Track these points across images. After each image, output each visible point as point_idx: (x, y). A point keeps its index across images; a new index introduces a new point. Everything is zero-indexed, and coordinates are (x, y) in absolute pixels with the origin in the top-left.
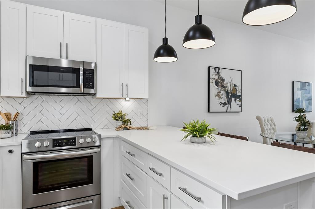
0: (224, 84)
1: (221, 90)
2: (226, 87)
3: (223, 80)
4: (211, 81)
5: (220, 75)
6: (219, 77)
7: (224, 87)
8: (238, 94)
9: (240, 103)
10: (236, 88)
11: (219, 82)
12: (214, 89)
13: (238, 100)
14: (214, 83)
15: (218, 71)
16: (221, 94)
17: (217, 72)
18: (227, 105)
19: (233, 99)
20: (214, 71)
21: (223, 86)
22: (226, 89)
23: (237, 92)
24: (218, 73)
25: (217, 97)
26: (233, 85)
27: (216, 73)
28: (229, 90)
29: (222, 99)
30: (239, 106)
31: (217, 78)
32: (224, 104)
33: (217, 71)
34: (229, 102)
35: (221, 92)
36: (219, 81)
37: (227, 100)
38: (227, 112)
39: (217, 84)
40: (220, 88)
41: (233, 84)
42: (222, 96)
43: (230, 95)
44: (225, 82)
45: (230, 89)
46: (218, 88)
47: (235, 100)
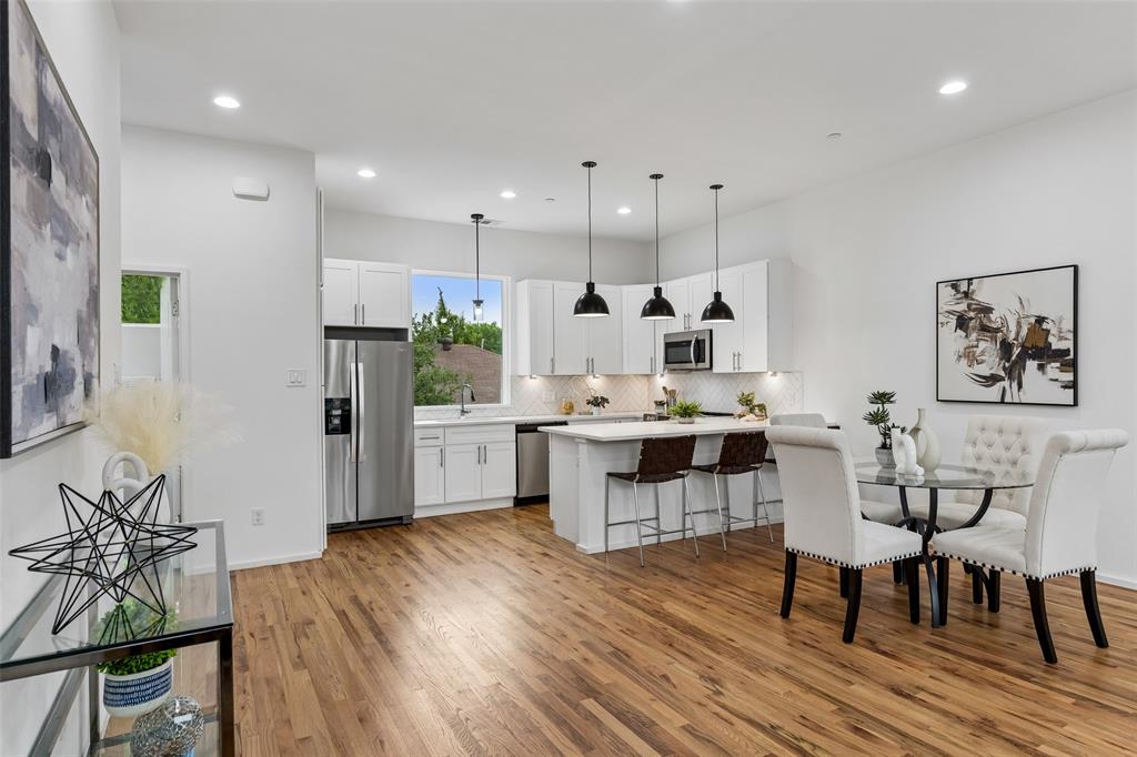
0: (990, 321)
1: (978, 340)
2: (997, 330)
3: (987, 310)
4: (941, 319)
5: (973, 299)
6: (969, 306)
7: (989, 331)
8: (1053, 347)
9: (1069, 377)
10: (1045, 326)
11: (971, 319)
12: (954, 340)
13: (1058, 365)
14: (953, 322)
15: (966, 289)
16: (978, 351)
17: (964, 292)
18: (1006, 383)
19: (1031, 365)
20: (953, 292)
21: (984, 329)
22: (1000, 335)
23: (1051, 339)
24: (966, 295)
25: (964, 362)
26: (1033, 320)
27: (959, 296)
28: (1012, 336)
29: (983, 365)
30: (1060, 384)
31: (962, 307)
32: (991, 380)
33: (964, 287)
34: (1014, 371)
35: (977, 346)
36: (972, 314)
37: (1004, 369)
38: (1002, 402)
39: (962, 323)
40: (974, 336)
41: (1028, 316)
42: (983, 358)
43: (1016, 351)
44: (992, 316)
45: (1018, 333)
46: (967, 336)
47: (1041, 367)
